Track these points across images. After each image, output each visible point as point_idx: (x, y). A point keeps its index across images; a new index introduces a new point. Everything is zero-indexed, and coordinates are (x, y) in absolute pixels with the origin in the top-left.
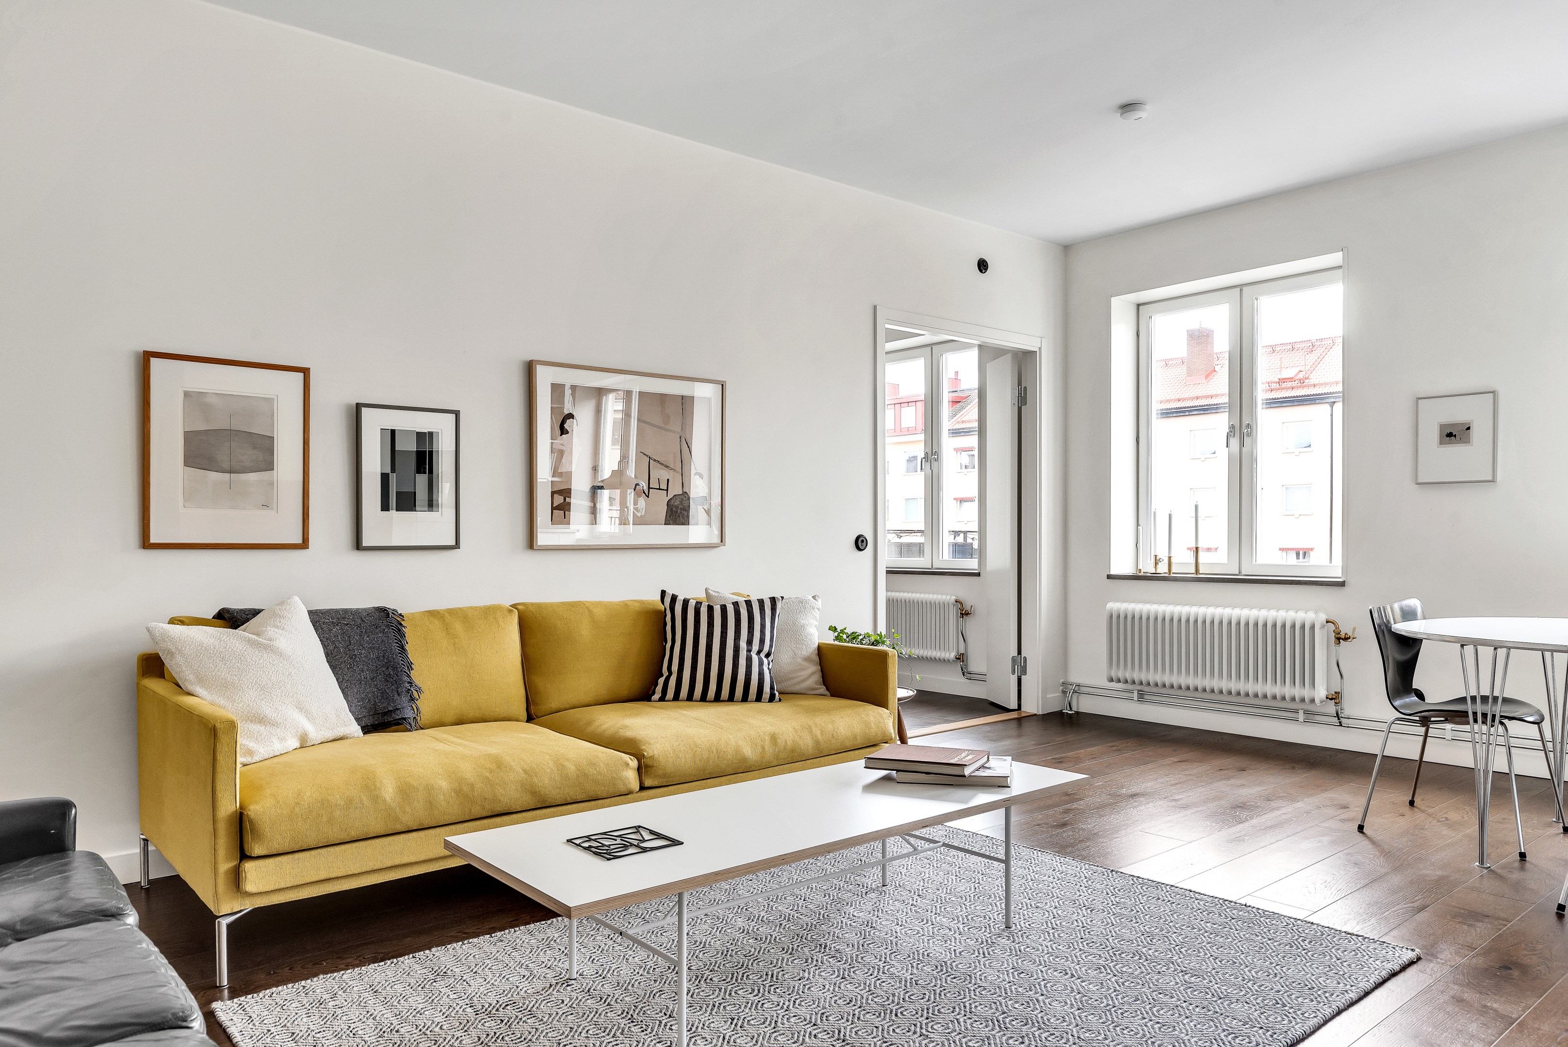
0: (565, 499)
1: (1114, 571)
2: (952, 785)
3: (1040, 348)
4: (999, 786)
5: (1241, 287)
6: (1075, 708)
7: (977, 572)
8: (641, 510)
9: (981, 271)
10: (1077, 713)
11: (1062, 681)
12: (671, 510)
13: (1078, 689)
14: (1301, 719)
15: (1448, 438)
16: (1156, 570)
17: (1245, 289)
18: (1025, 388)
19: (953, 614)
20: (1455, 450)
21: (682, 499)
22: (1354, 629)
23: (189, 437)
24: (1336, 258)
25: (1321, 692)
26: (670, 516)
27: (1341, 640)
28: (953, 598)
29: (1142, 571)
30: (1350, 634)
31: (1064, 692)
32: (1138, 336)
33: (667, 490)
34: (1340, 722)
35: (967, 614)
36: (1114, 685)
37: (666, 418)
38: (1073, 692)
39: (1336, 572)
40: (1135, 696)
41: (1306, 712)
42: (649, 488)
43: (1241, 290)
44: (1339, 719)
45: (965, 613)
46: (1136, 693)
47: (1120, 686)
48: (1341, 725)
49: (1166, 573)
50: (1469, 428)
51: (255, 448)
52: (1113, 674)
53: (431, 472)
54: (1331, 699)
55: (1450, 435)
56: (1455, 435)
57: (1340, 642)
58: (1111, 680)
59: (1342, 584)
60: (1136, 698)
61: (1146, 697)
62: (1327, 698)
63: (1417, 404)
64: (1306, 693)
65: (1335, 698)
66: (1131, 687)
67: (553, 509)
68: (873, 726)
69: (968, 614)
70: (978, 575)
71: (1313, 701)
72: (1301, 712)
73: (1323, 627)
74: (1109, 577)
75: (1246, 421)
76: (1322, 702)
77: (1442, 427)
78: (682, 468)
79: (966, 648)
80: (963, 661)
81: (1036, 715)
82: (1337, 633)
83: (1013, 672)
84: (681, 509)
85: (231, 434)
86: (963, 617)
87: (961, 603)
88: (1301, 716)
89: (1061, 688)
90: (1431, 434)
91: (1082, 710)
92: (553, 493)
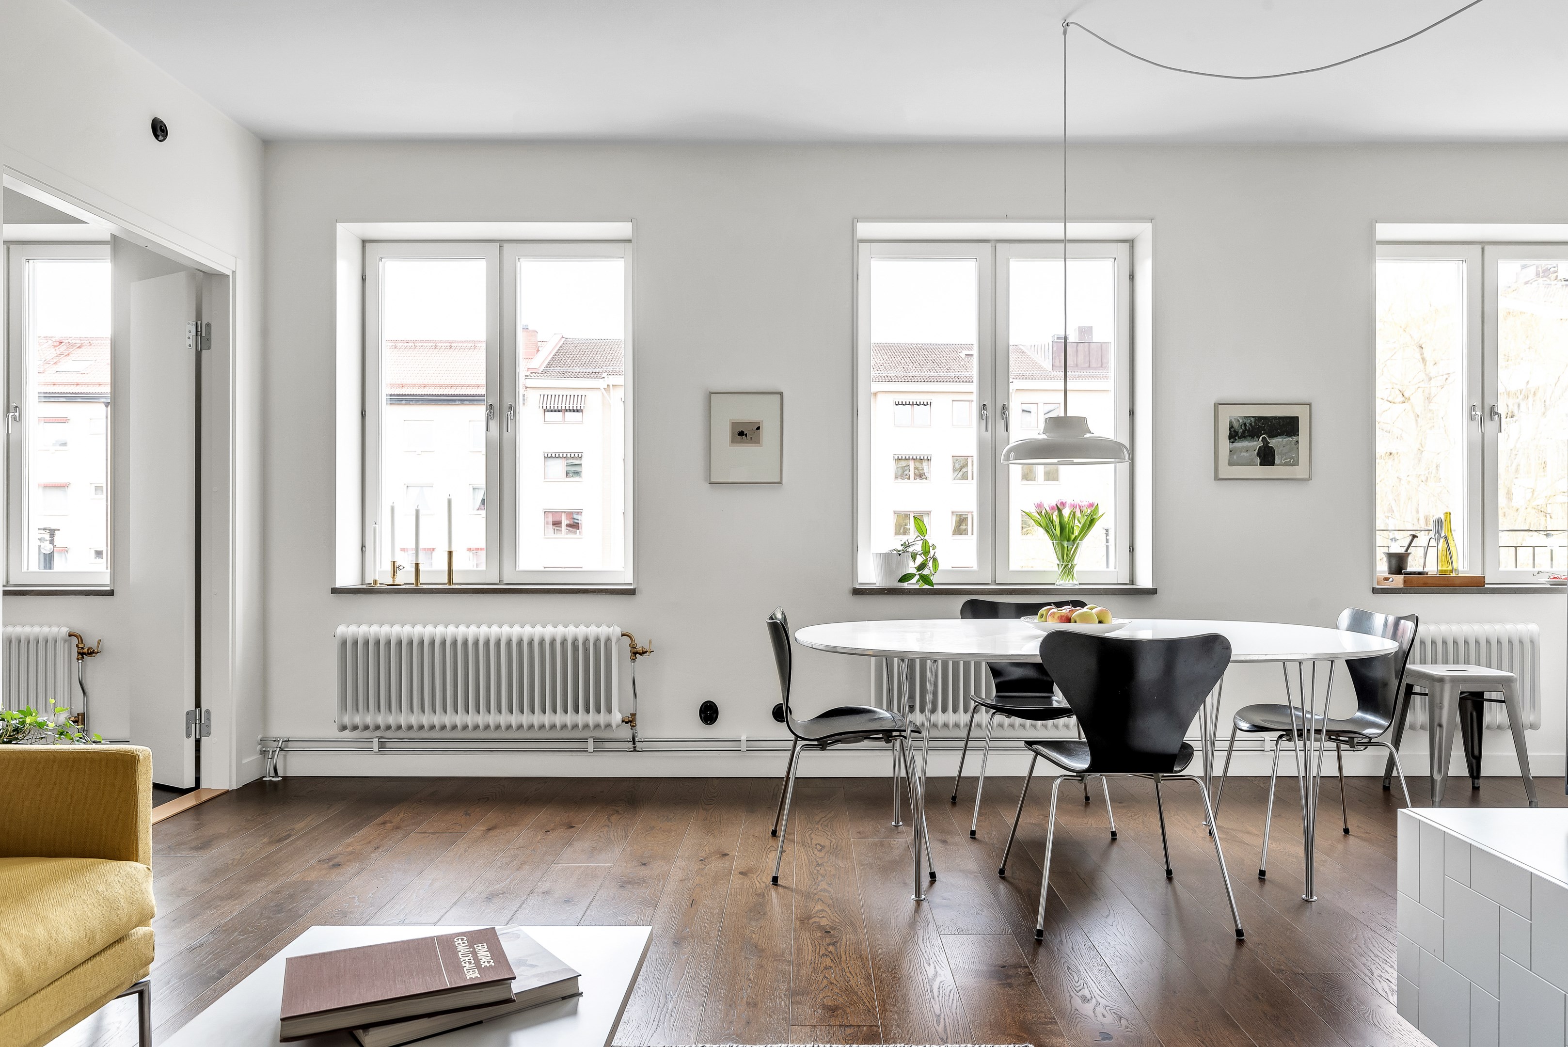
1: (339, 584)
2: (480, 1022)
3: (234, 272)
4: (564, 998)
5: (501, 242)
6: (280, 773)
7: (108, 588)
9: (156, 136)
10: (285, 778)
11: (260, 737)
13: (285, 746)
14: (591, 749)
15: (740, 437)
16: (394, 581)
17: (506, 246)
18: (208, 325)
19: (64, 655)
20: (745, 450)
22: (650, 642)
24: (623, 229)
25: (617, 717)
27: (637, 655)
28: (65, 630)
29: (378, 582)
30: (647, 648)
31: (263, 753)
32: (363, 280)
34: (634, 747)
35: (91, 653)
36: (347, 733)
38: (280, 751)
39: (625, 577)
40: (375, 746)
41: (597, 741)
43: (500, 247)
44: (634, 744)
45: (85, 653)
46: (376, 741)
47: (355, 734)
48: (636, 751)
49: (412, 584)
50: (758, 428)
52: (346, 720)
54: (627, 723)
55: (741, 434)
56: (746, 434)
57: (636, 657)
58: (344, 728)
59: (632, 592)
60: (376, 749)
61: (388, 745)
62: (623, 721)
63: (710, 397)
64: (602, 718)
65: (630, 721)
66: (366, 734)
68: (122, 902)
69: (93, 652)
70: (111, 593)
71: (608, 726)
72: (591, 741)
73: (618, 640)
74: (335, 591)
75: (508, 401)
76: (618, 726)
77: (734, 424)
79: (87, 705)
80: (83, 724)
81: (227, 792)
82: (633, 647)
83: (188, 735)
86: (83, 658)
87: (79, 638)
88: (591, 746)
89: (259, 747)
90: (723, 433)
91: (291, 773)
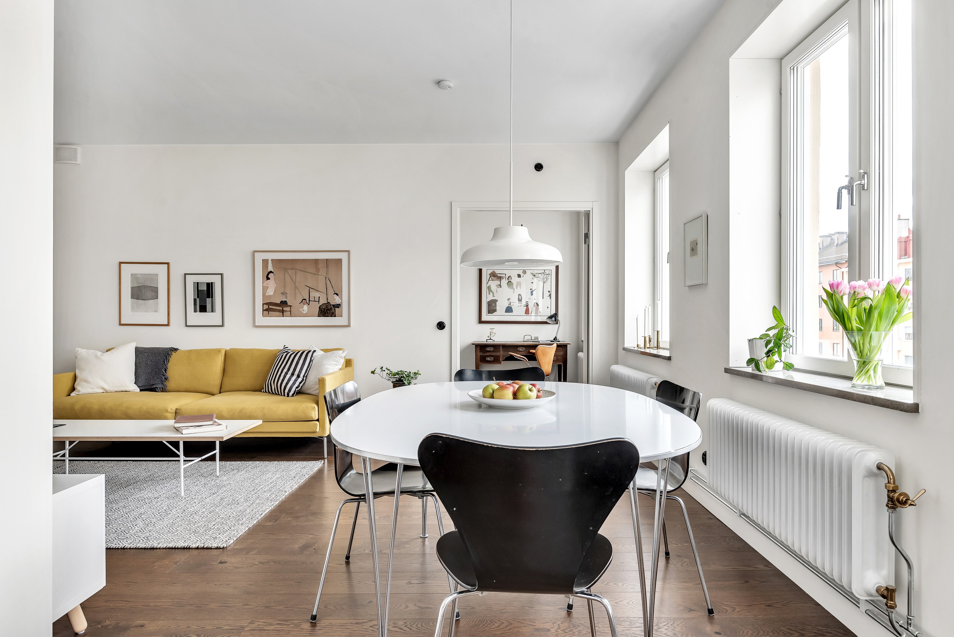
0: (269, 307)
1: (625, 345)
3: (593, 209)
8: (305, 310)
9: (537, 170)
12: (321, 310)
15: (692, 252)
21: (327, 305)
23: (133, 289)
26: (320, 313)
32: (654, 191)
33: (319, 301)
37: (318, 270)
42: (309, 301)
50: (697, 244)
51: (152, 291)
53: (212, 297)
55: (692, 249)
56: (694, 249)
59: (670, 359)
63: (685, 227)
67: (263, 310)
74: (624, 349)
77: (691, 243)
78: (327, 291)
84: (326, 310)
85: (146, 287)
92: (263, 304)
